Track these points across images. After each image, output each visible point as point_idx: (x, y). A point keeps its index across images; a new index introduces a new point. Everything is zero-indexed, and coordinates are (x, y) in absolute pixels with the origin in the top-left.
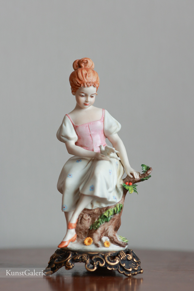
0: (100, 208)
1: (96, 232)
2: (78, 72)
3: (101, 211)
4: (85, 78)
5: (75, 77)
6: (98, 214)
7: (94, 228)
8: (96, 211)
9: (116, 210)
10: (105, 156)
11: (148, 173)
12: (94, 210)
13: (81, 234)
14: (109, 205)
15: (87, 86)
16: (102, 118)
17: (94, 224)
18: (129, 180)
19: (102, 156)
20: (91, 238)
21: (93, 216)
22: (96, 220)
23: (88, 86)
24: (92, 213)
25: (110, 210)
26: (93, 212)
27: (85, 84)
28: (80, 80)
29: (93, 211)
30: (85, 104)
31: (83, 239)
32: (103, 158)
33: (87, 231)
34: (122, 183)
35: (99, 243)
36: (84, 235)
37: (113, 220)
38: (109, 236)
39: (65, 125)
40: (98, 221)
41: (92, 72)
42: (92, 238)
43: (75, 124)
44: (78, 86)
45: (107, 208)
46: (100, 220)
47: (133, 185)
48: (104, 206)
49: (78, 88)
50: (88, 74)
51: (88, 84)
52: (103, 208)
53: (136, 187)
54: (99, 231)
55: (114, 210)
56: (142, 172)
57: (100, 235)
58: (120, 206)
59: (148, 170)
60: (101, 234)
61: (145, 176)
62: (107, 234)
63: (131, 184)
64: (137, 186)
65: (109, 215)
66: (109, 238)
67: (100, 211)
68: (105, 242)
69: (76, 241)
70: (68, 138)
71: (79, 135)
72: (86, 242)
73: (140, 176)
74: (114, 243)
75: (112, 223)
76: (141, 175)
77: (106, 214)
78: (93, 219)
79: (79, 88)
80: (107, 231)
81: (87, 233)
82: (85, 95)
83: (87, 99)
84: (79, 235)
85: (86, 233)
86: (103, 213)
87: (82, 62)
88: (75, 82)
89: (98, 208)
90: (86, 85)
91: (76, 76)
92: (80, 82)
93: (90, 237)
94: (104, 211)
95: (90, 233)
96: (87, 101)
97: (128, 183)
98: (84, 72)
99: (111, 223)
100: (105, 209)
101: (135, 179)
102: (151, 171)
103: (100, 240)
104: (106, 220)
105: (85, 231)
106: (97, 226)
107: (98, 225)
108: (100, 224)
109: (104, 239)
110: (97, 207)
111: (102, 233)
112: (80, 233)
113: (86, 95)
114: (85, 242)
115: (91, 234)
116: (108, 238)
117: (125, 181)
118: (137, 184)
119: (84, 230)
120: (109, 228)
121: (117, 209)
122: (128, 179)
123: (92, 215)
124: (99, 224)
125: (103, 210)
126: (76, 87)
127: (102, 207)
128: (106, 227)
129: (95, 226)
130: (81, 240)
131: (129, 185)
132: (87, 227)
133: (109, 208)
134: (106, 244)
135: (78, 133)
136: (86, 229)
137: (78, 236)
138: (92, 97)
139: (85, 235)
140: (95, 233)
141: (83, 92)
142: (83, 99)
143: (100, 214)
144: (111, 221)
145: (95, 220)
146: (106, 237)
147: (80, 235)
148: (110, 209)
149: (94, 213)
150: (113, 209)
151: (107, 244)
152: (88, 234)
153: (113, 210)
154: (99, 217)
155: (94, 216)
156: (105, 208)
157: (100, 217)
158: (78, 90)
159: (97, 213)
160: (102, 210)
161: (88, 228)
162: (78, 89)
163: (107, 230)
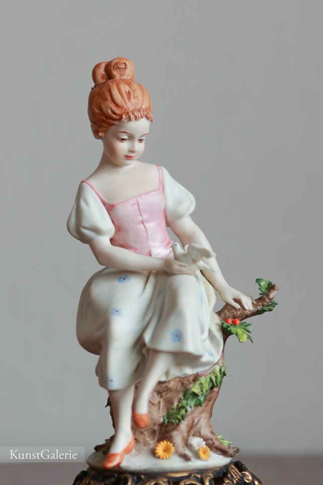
0: (180, 377)
1: (178, 428)
2: (112, 90)
3: (183, 384)
4: (127, 101)
5: (107, 100)
6: (177, 391)
7: (173, 421)
8: (172, 385)
9: (214, 379)
10: (187, 265)
11: (272, 295)
12: (169, 382)
13: (143, 436)
14: (199, 370)
15: (134, 118)
16: (160, 184)
17: (172, 412)
18: (232, 315)
19: (180, 266)
20: (169, 443)
21: (166, 395)
22: (176, 404)
23: (136, 118)
24: (165, 390)
25: (203, 380)
26: (167, 387)
27: (131, 114)
28: (117, 105)
29: (167, 384)
30: (128, 157)
31: (149, 444)
32: (183, 269)
33: (156, 428)
34: (217, 320)
35: (188, 453)
36: (149, 436)
37: (209, 401)
38: (204, 435)
39: (87, 203)
40: (180, 405)
41: (139, 88)
42: (171, 442)
43: (106, 201)
44: (115, 120)
45: (196, 378)
46: (184, 402)
47: (241, 324)
48: (189, 371)
49: (114, 122)
50: (132, 93)
51: (136, 114)
52: (187, 377)
53: (249, 328)
54: (184, 426)
55: (211, 380)
56: (260, 294)
57: (186, 435)
58: (220, 370)
59: (269, 291)
60: (189, 432)
61: (264, 304)
62: (200, 433)
63: (238, 322)
64: (250, 325)
65: (202, 391)
66: (205, 440)
67: (180, 383)
68: (199, 450)
69: (134, 451)
70: (97, 231)
71: (117, 223)
72: (160, 450)
73: (253, 303)
74: (214, 449)
75: (207, 408)
76: (255, 302)
77: (196, 389)
78: (169, 402)
79: (117, 123)
80: (198, 426)
81: (157, 433)
82: (129, 137)
83: (133, 146)
84: (138, 438)
85: (154, 432)
86: (189, 387)
87: (116, 67)
88: (107, 111)
89: (177, 377)
90: (132, 116)
91: (109, 98)
92: (117, 111)
93: (167, 441)
94: (190, 384)
95: (164, 432)
96: (132, 149)
97: (230, 321)
98: (125, 88)
99: (204, 408)
100: (191, 379)
101: (246, 310)
102: (276, 292)
103: (187, 445)
104: (196, 402)
105: (152, 429)
106: (179, 417)
107: (181, 414)
108: (186, 411)
109: (196, 442)
110: (175, 376)
111: (188, 429)
112: (142, 433)
113: (131, 137)
114: (157, 451)
115: (167, 435)
116: (202, 439)
117: (223, 315)
118: (247, 321)
119: (151, 427)
120: (201, 418)
121: (216, 377)
122: (228, 311)
123: (164, 394)
124: (183, 412)
125: (188, 380)
126: (110, 121)
127: (185, 374)
128: (195, 417)
129: (174, 416)
130: (145, 448)
131: (234, 324)
132: (156, 421)
133: (201, 376)
134: (202, 455)
135: (115, 220)
136: (155, 424)
137: (136, 440)
138: (141, 140)
139: (152, 437)
140: (177, 430)
141: (125, 132)
142: (123, 147)
143: (183, 389)
144: (206, 402)
145: (172, 404)
146: (199, 438)
147: (141, 438)
148: (203, 377)
149: (168, 390)
150: (209, 376)
151: (204, 452)
152: (159, 434)
153: (208, 380)
154: (181, 395)
155: (170, 395)
156: (191, 375)
157: (184, 396)
158: (113, 128)
159: (174, 388)
160: (186, 382)
161: (159, 420)
162: (113, 125)
163: (197, 424)
